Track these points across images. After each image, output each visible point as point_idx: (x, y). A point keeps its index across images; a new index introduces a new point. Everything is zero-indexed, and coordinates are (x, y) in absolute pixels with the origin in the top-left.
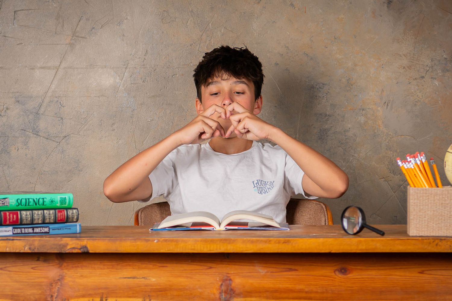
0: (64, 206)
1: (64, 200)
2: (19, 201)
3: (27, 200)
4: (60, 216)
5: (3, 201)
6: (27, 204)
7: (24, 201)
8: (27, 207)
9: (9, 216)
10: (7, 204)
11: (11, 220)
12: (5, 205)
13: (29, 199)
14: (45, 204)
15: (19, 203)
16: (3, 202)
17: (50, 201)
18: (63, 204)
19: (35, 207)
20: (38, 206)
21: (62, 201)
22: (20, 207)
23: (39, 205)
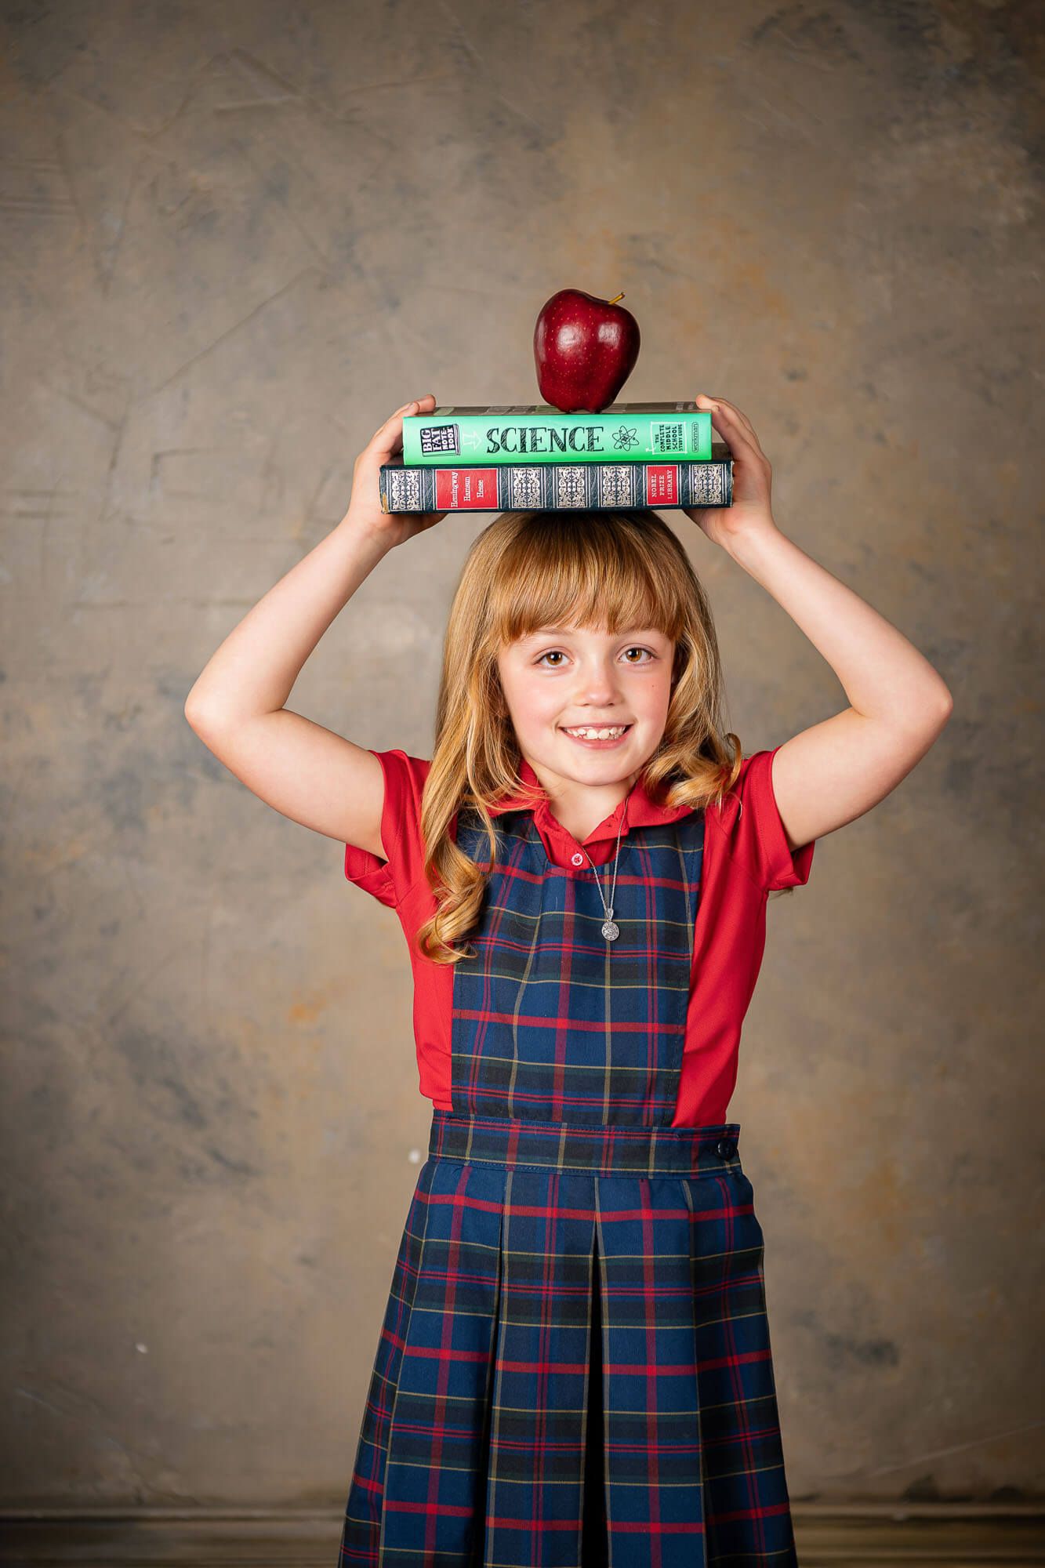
0: (672, 454)
1: (671, 434)
2: (497, 438)
3: (529, 434)
4: (658, 487)
5: (436, 436)
6: (528, 447)
7: (513, 439)
8: (530, 456)
9: (461, 483)
10: (451, 446)
11: (468, 497)
12: (445, 447)
13: (533, 430)
14: (597, 445)
15: (495, 443)
16: (439, 438)
17: (617, 437)
18: (668, 448)
19: (558, 455)
20: (570, 454)
21: (665, 439)
22: (501, 456)
23: (574, 447)
